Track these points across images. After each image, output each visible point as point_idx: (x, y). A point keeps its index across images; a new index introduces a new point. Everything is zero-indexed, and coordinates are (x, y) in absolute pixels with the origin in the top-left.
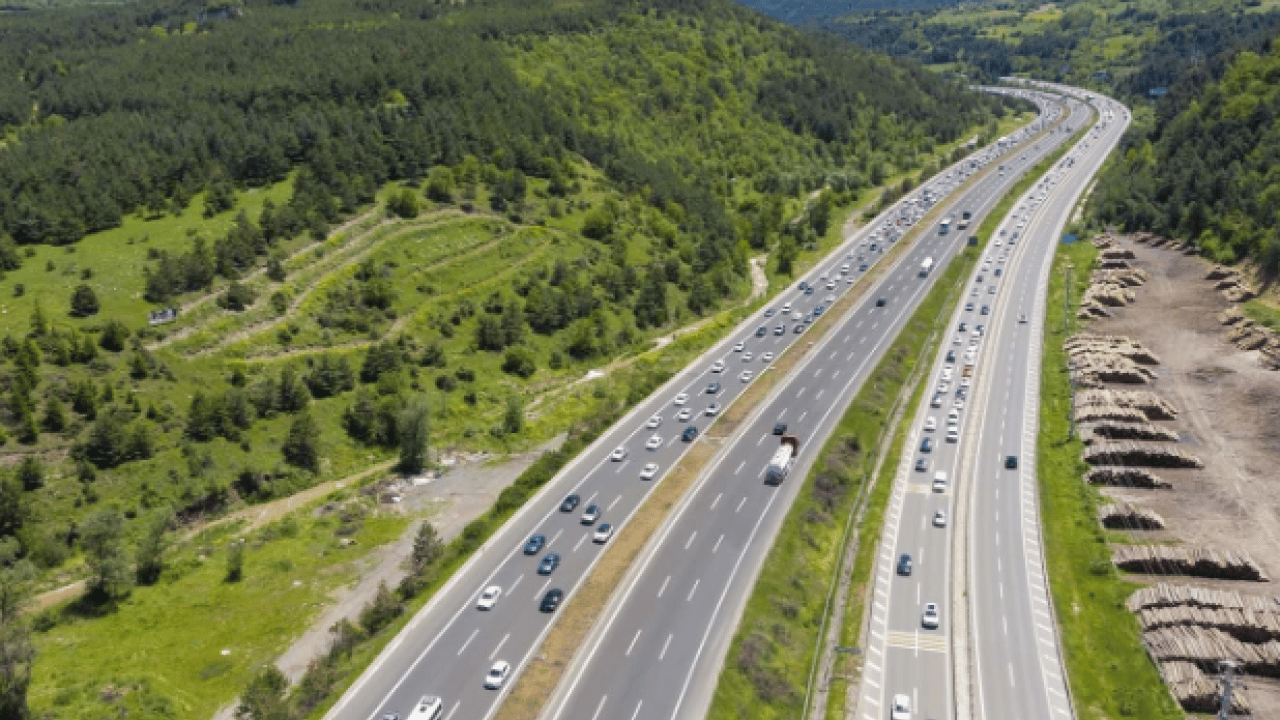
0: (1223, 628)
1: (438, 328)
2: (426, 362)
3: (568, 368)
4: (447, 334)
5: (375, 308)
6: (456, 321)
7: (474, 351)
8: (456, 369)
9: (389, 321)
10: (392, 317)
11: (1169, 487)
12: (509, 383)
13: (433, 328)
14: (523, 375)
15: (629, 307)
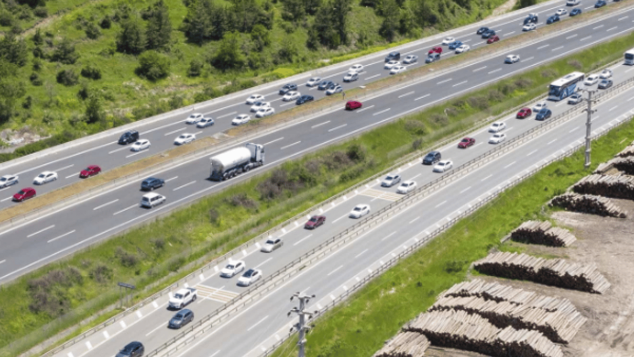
0: (484, 315)
1: (85, 29)
2: (55, 58)
3: (206, 77)
4: (92, 35)
5: (26, 5)
6: (105, 25)
7: (112, 53)
8: (84, 67)
9: (37, 19)
10: (42, 15)
11: (623, 216)
12: (133, 84)
13: (79, 28)
14: (152, 79)
15: (305, 26)
